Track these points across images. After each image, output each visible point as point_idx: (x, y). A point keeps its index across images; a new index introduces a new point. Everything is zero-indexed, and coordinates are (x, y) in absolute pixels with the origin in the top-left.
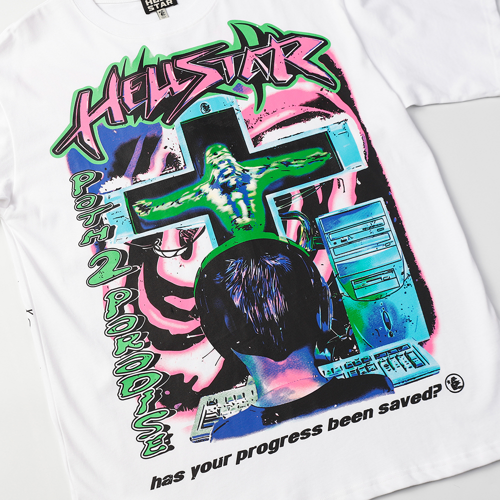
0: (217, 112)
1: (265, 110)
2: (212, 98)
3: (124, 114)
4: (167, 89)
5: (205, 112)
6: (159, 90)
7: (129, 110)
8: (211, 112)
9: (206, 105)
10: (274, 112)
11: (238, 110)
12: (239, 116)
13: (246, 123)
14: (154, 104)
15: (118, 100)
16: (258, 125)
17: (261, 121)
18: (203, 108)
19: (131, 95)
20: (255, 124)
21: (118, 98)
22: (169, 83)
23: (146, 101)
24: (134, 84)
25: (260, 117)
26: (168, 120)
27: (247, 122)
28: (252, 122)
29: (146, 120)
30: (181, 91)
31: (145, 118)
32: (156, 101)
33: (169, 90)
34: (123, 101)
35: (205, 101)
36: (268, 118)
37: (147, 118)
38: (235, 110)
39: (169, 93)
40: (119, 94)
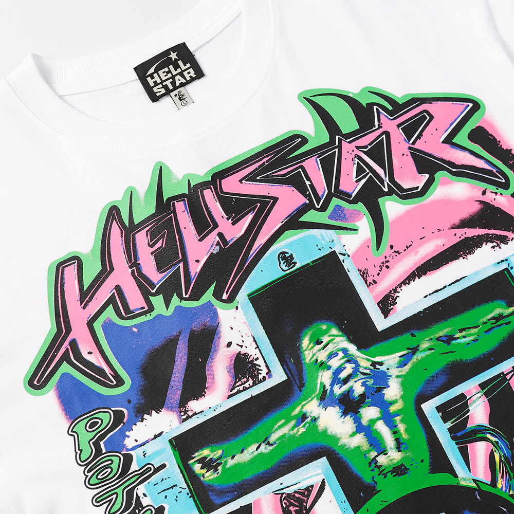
0: (309, 264)
1: (392, 247)
2: (294, 241)
3: (146, 295)
4: (213, 237)
5: (287, 268)
6: (200, 240)
7: (153, 285)
8: (297, 266)
9: (287, 255)
10: (407, 247)
11: (344, 255)
12: (348, 265)
13: (363, 276)
14: (196, 269)
15: (130, 270)
16: (385, 276)
17: (387, 267)
18: (282, 262)
19: (152, 257)
20: (378, 274)
21: (130, 267)
22: (216, 226)
23: (181, 265)
24: (153, 236)
25: (384, 260)
26: (225, 294)
27: (364, 273)
28: (373, 271)
29: (186, 299)
30: (238, 236)
31: (184, 296)
32: (198, 261)
33: (218, 238)
34: (139, 270)
35: (284, 247)
36: (399, 261)
37: (187, 296)
38: (339, 255)
39: (218, 244)
40: (129, 259)
